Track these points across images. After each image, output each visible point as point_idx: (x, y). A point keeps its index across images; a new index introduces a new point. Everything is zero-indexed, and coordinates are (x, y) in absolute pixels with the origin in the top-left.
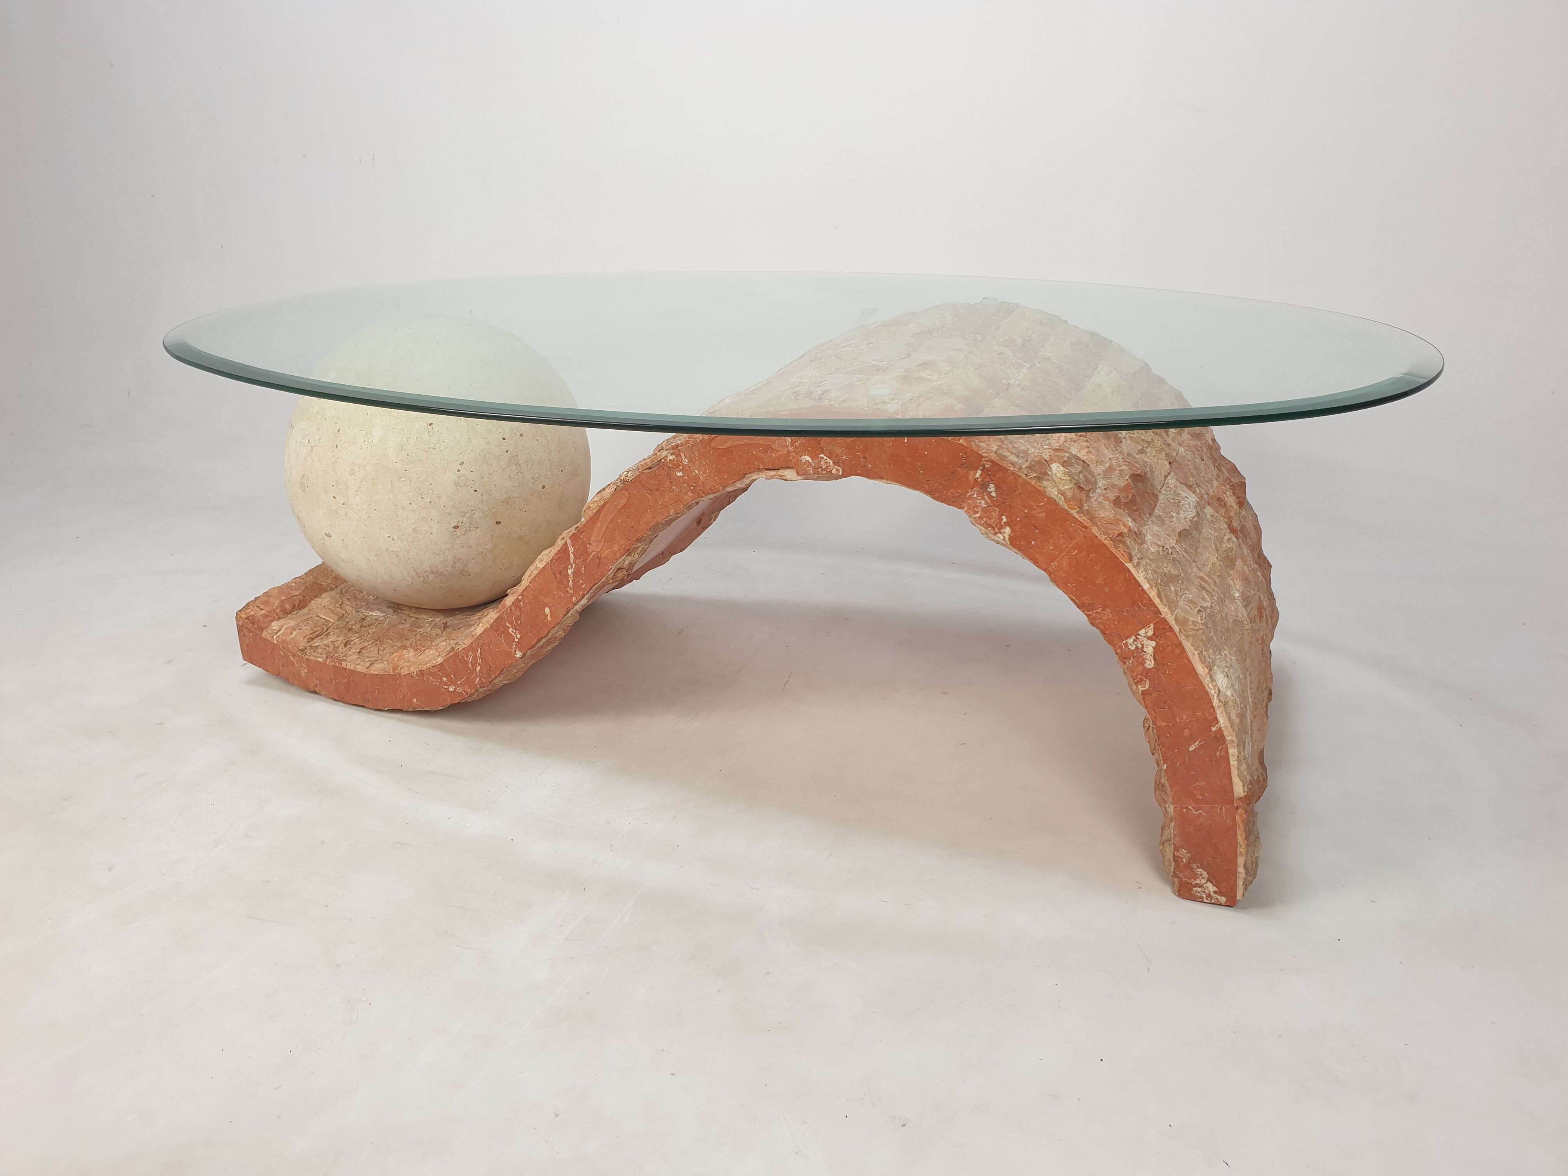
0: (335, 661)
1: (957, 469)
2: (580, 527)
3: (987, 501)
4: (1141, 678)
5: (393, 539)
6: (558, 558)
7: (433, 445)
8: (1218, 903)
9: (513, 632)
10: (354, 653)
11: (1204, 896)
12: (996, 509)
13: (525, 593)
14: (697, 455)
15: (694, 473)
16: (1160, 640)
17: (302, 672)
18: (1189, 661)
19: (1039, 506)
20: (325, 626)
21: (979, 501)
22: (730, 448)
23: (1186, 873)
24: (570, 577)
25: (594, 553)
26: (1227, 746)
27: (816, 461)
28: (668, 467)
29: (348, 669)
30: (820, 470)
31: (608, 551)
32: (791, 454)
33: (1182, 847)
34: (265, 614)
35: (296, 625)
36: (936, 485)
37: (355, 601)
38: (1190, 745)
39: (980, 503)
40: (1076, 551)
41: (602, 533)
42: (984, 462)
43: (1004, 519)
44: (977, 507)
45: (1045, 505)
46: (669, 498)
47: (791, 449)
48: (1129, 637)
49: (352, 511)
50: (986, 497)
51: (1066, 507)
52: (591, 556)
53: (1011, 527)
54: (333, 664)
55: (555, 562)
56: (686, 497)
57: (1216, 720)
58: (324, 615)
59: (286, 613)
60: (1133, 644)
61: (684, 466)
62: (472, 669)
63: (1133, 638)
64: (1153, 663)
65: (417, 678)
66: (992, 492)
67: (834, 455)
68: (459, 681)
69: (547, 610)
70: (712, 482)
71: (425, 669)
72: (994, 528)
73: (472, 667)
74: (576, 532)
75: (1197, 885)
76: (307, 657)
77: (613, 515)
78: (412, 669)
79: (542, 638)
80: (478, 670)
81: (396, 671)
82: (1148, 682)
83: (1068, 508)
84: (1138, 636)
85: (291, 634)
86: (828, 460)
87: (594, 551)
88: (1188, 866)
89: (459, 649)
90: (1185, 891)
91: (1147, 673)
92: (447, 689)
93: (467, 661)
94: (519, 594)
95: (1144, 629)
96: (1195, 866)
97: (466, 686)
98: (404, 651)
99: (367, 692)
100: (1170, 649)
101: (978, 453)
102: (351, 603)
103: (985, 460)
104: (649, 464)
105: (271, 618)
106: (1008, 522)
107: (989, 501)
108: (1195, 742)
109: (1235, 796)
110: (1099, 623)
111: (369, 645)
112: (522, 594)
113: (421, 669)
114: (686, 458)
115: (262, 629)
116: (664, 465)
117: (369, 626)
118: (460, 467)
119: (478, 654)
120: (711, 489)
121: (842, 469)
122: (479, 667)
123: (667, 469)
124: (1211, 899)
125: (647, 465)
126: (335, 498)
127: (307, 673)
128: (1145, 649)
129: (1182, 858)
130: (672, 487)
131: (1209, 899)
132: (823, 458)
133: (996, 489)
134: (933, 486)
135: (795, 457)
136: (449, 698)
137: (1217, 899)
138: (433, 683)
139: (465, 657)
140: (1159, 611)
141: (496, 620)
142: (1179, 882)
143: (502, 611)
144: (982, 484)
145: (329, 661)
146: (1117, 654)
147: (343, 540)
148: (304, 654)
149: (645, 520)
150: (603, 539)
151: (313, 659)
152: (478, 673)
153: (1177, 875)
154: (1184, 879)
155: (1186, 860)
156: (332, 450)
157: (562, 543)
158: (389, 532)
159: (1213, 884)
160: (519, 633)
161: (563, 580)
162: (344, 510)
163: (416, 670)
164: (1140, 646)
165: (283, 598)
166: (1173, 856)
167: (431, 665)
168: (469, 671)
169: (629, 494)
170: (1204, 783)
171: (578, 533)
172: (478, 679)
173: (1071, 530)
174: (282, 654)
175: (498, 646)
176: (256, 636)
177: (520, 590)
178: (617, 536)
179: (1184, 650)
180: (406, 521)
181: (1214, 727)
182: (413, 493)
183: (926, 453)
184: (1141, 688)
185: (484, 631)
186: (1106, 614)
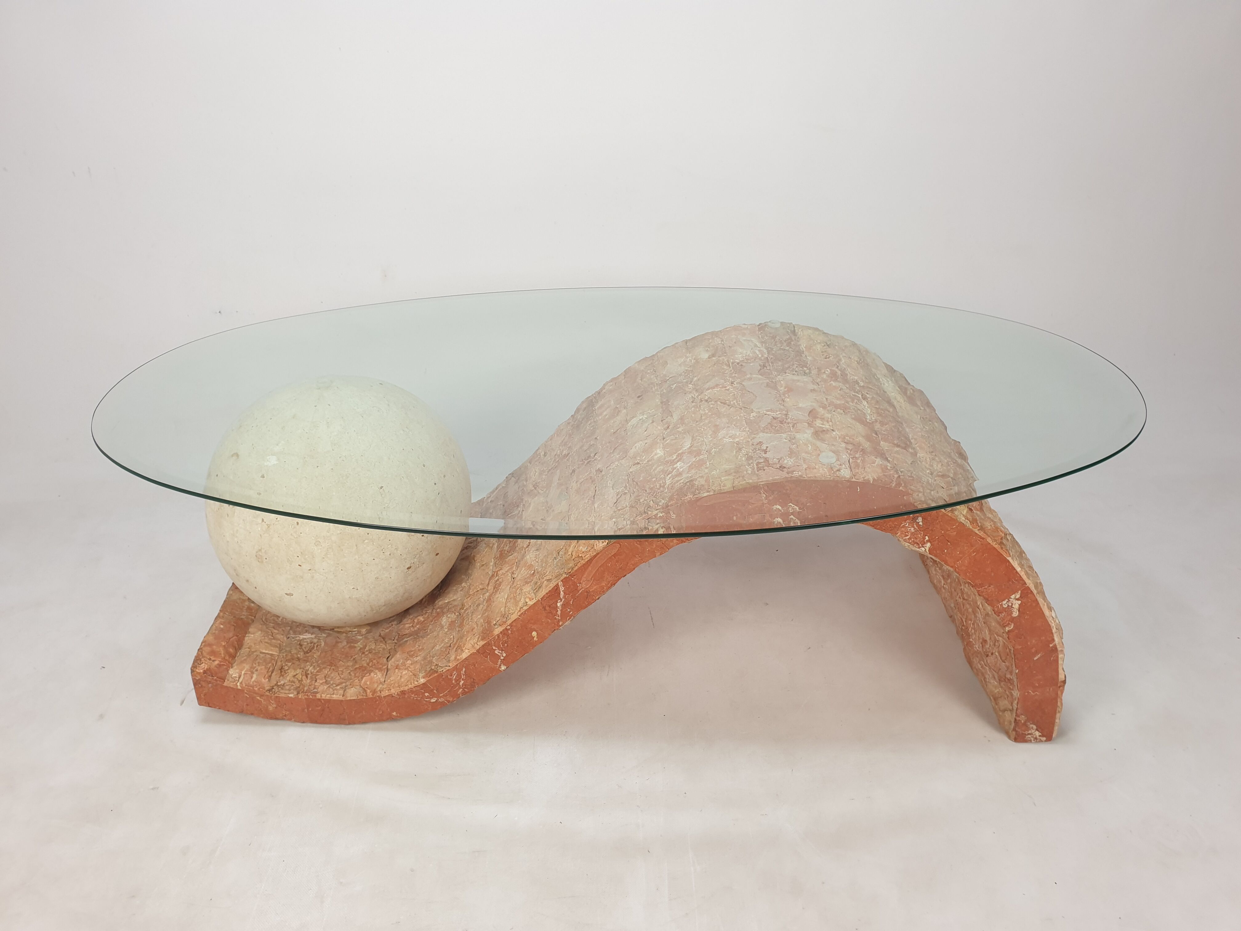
0: (309, 694)
2: (572, 572)
3: (915, 528)
4: (1008, 623)
5: (357, 589)
6: (549, 596)
8: (1041, 741)
9: (499, 652)
10: (322, 684)
11: (1032, 739)
12: (922, 532)
13: (514, 624)
14: (684, 511)
16: (1023, 600)
17: (270, 707)
18: (1041, 609)
19: (953, 528)
20: (273, 661)
21: (910, 529)
22: (714, 505)
23: (1022, 729)
24: (559, 608)
25: (583, 589)
26: (1058, 654)
27: (785, 509)
29: (323, 699)
30: (788, 513)
31: (596, 587)
32: (765, 505)
33: (1022, 715)
34: (218, 664)
35: (251, 668)
37: (280, 628)
38: (1035, 657)
39: (910, 530)
40: (975, 553)
41: (593, 574)
43: (927, 538)
44: (908, 532)
45: (957, 527)
47: (765, 502)
48: (1004, 600)
49: (318, 574)
50: (915, 525)
51: (971, 527)
52: (580, 592)
53: (931, 542)
54: (306, 697)
55: (545, 599)
57: (1053, 640)
58: (266, 650)
59: (233, 657)
60: (1006, 604)
61: (672, 519)
62: (455, 683)
63: (1007, 600)
64: (1018, 613)
65: (398, 697)
66: (919, 522)
67: (800, 503)
68: (442, 694)
69: (534, 634)
71: (407, 689)
72: (919, 545)
73: (456, 681)
74: (568, 576)
75: (1029, 734)
76: (276, 695)
78: (393, 691)
79: (527, 653)
80: (461, 684)
81: (375, 695)
82: (1013, 624)
83: (972, 528)
84: (1010, 599)
85: (252, 678)
86: (795, 507)
87: (583, 588)
88: (1025, 724)
89: (443, 671)
90: (1020, 739)
91: (1013, 619)
93: (450, 678)
94: (507, 625)
95: (1014, 595)
96: (1029, 724)
97: (448, 696)
98: (372, 674)
100: (1029, 604)
102: (278, 630)
105: (225, 667)
106: (929, 540)
107: (917, 528)
108: (1039, 654)
109: (1060, 680)
110: (985, 595)
111: (328, 672)
112: (511, 625)
113: (402, 690)
114: (674, 514)
115: (223, 679)
116: (654, 520)
117: (310, 651)
119: (463, 672)
121: (806, 511)
122: (463, 681)
126: (300, 566)
127: (276, 707)
128: (1013, 606)
129: (1021, 720)
131: (1036, 740)
132: (791, 506)
133: (922, 521)
135: (768, 507)
136: (430, 707)
137: (1040, 739)
138: (415, 699)
139: (449, 676)
140: (1025, 582)
141: (483, 646)
142: (1016, 734)
143: (489, 638)
144: (913, 518)
145: (302, 695)
146: (994, 611)
147: (306, 597)
148: (272, 693)
149: (633, 562)
150: (593, 579)
151: (283, 696)
152: (461, 686)
153: (1014, 730)
154: (1021, 732)
155: (1023, 721)
156: (293, 527)
157: (552, 585)
158: (354, 585)
159: (1039, 732)
160: (505, 653)
161: (552, 611)
162: (310, 574)
163: (397, 691)
164: (1010, 605)
165: (223, 644)
166: (1014, 720)
167: (413, 685)
168: (452, 685)
169: (620, 546)
170: (1041, 677)
171: (570, 576)
172: (461, 690)
173: (972, 541)
174: (246, 696)
175: (484, 664)
176: (216, 686)
177: (509, 622)
178: (606, 576)
179: (1038, 603)
180: (370, 573)
181: (1051, 644)
182: (375, 550)
183: (874, 497)
184: (1007, 629)
185: (470, 655)
186: (989, 590)
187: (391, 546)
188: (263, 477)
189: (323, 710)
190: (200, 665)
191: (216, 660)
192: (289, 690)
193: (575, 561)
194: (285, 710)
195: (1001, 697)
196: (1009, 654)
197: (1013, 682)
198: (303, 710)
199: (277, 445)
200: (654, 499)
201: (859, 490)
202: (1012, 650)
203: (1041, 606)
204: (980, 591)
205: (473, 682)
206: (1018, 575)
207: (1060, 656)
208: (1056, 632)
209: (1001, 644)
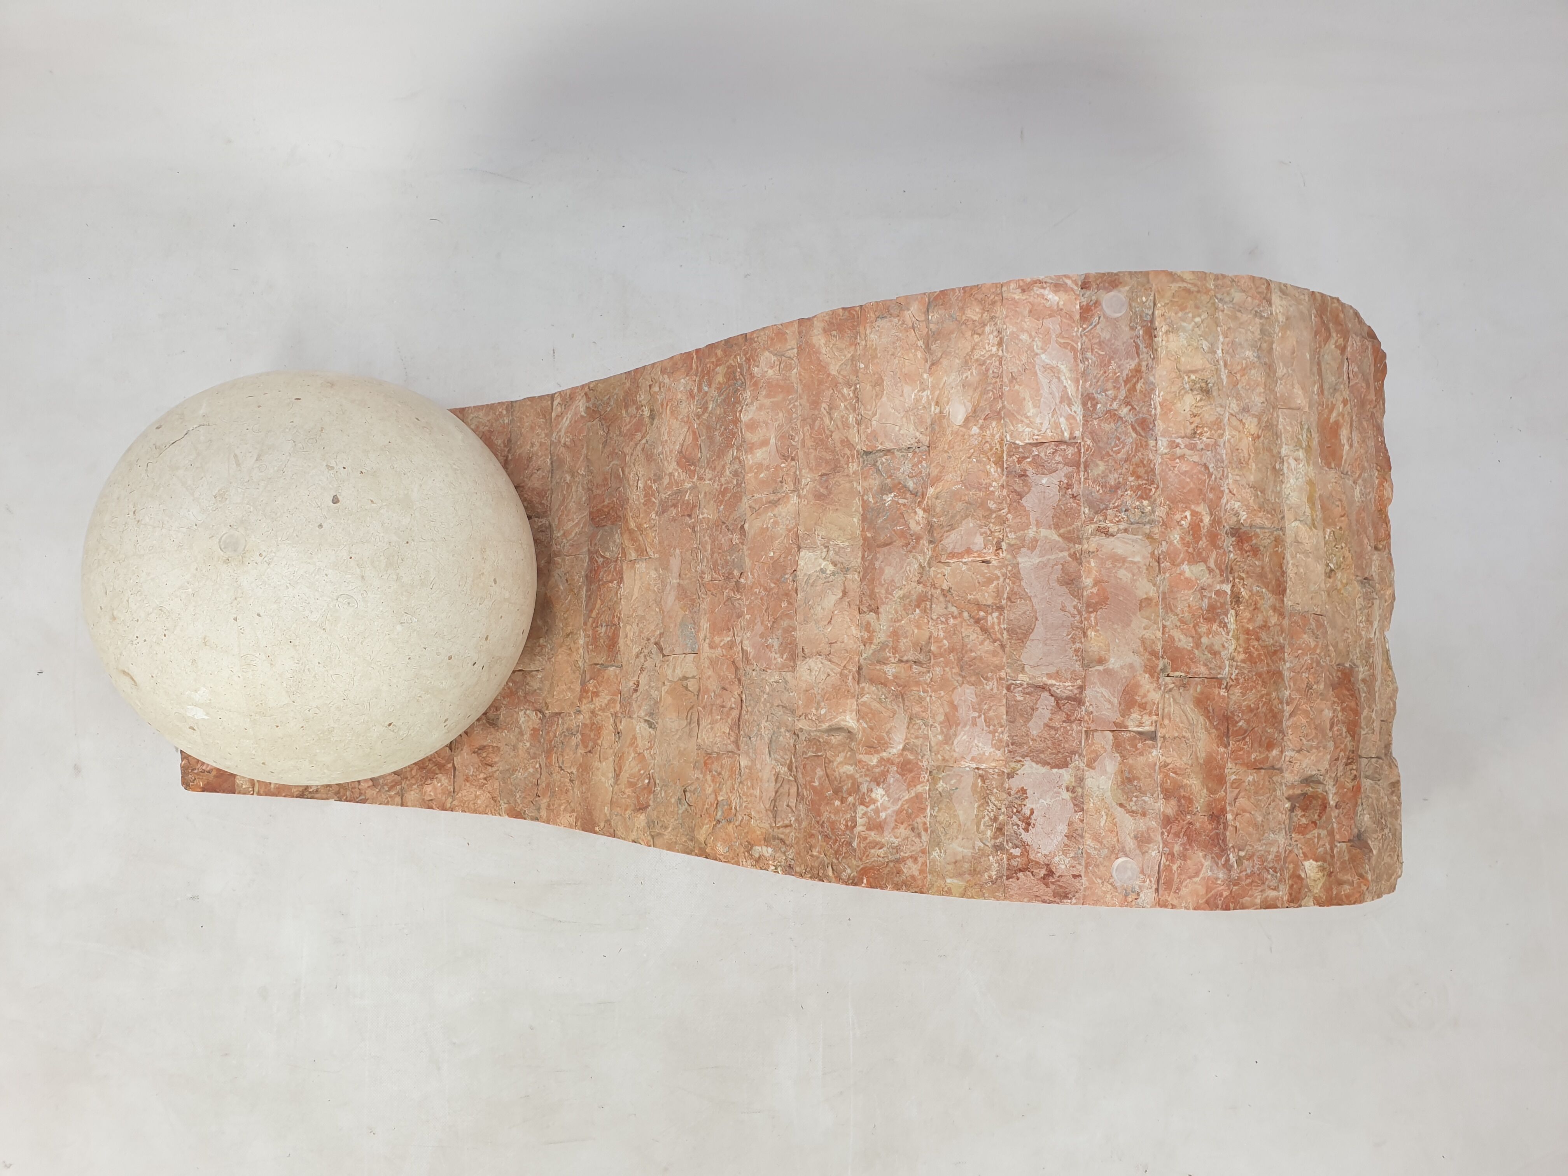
200: (834, 861)
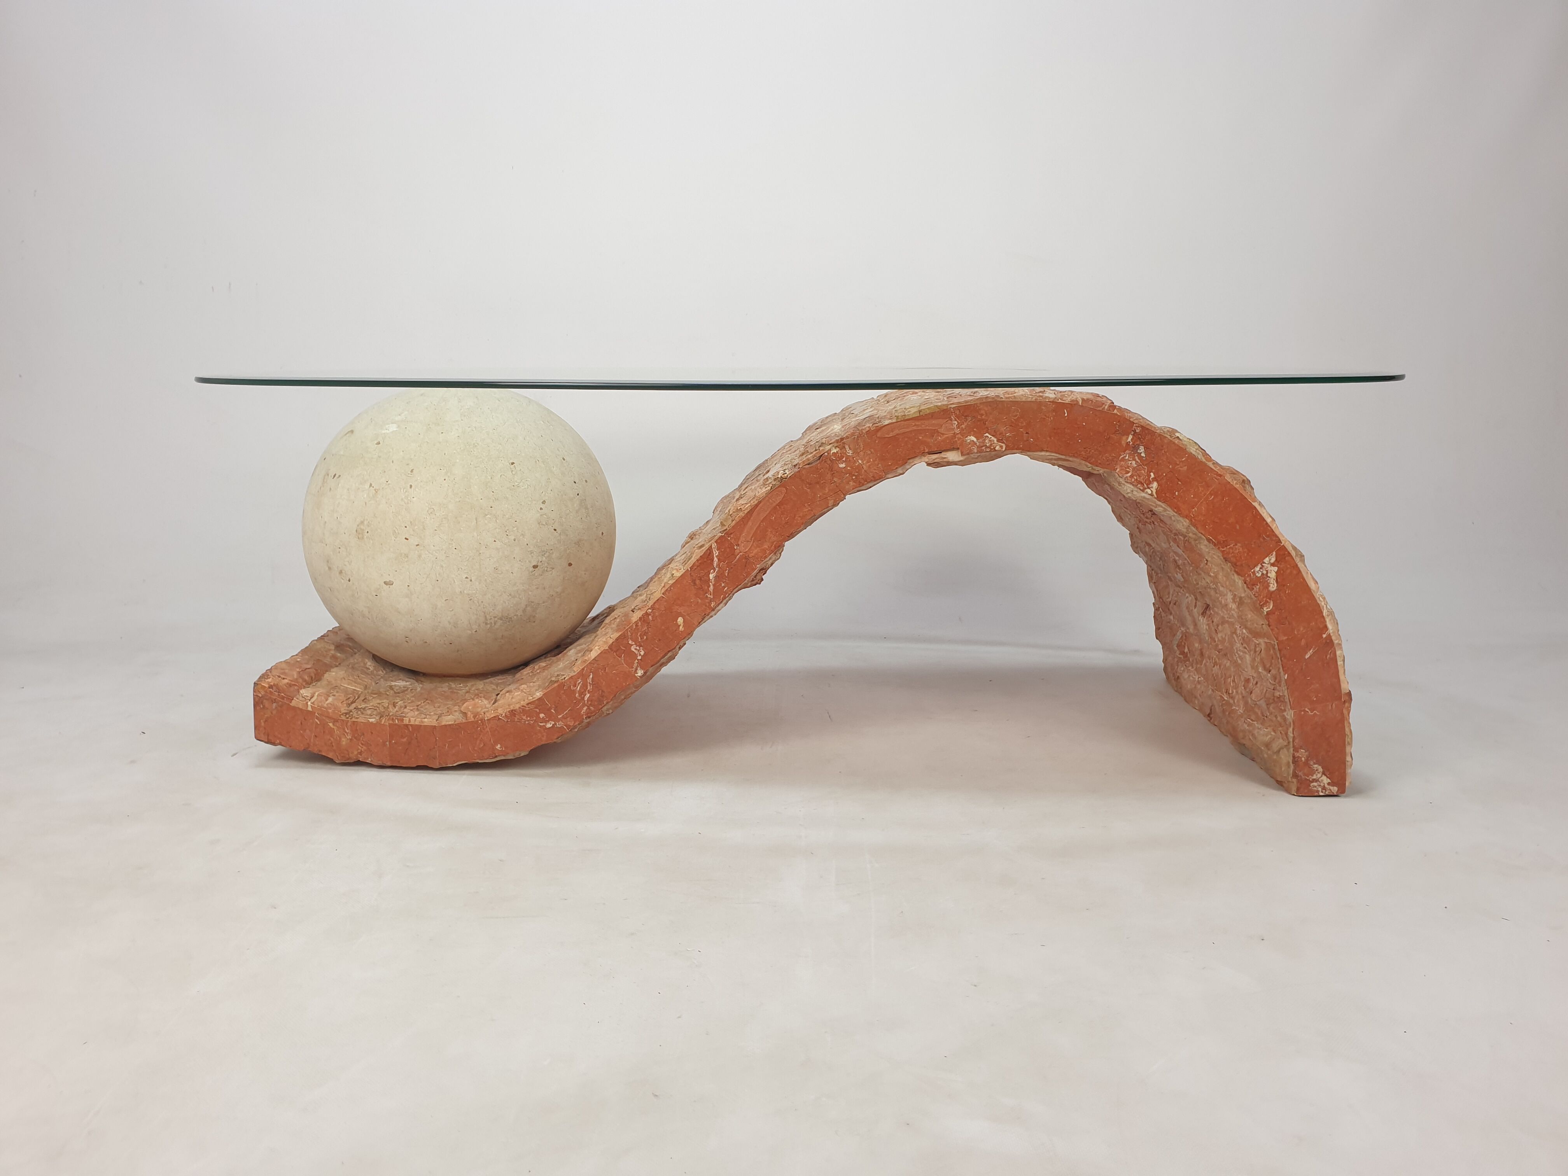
0: (392, 719)
1: (1112, 435)
2: (728, 529)
3: (1137, 462)
4: (1266, 600)
5: (471, 580)
6: (700, 563)
7: (516, 484)
8: (1331, 794)
9: (636, 649)
10: (411, 710)
11: (1320, 789)
12: (1146, 467)
13: (657, 606)
14: (862, 446)
15: (858, 463)
16: (1281, 564)
17: (343, 739)
18: (1304, 579)
19: (1183, 461)
21: (1131, 462)
22: (897, 436)
23: (1306, 771)
24: (711, 582)
26: (1335, 649)
27: (981, 440)
28: (830, 460)
29: (411, 725)
30: (984, 448)
31: (756, 550)
32: (957, 436)
33: (1301, 748)
34: (288, 683)
35: (326, 692)
36: (1093, 451)
38: (1307, 653)
40: (1213, 497)
41: (753, 531)
42: (1136, 428)
43: (1152, 475)
44: (1128, 467)
45: (1187, 459)
46: (829, 490)
47: (957, 431)
48: (1256, 566)
49: (427, 552)
50: (1136, 457)
51: (1204, 460)
52: (738, 557)
53: (1157, 482)
54: (391, 722)
55: (695, 569)
56: (847, 487)
57: (1326, 628)
58: (348, 685)
59: (308, 683)
60: (1259, 572)
61: (848, 457)
62: (579, 698)
63: (1260, 566)
64: (1276, 585)
65: (506, 721)
66: (1141, 453)
67: (998, 433)
68: (560, 715)
69: (680, 620)
70: (875, 470)
72: (1144, 485)
73: (580, 695)
74: (723, 535)
75: (1313, 781)
76: (354, 719)
77: (768, 512)
78: (500, 711)
79: (669, 651)
80: (586, 699)
81: (477, 717)
82: (1272, 603)
83: (1205, 461)
84: (1263, 564)
85: (327, 700)
86: (993, 438)
87: (741, 552)
88: (1306, 763)
89: (565, 678)
90: (1304, 790)
91: (1271, 595)
92: (544, 726)
93: (573, 690)
94: (648, 608)
95: (1268, 558)
96: (1312, 763)
97: (568, 719)
98: (476, 700)
99: (434, 748)
100: (1288, 571)
101: (1130, 421)
102: (366, 676)
103: (1136, 426)
104: (811, 458)
105: (296, 687)
106: (1155, 478)
107: (1139, 461)
108: (1310, 650)
109: (1343, 693)
110: (1232, 557)
111: (421, 704)
112: (652, 608)
113: (512, 709)
114: (851, 450)
115: (291, 699)
116: (827, 458)
117: (402, 692)
118: (542, 506)
119: (590, 680)
120: (873, 477)
121: (1006, 445)
122: (589, 695)
123: (829, 462)
124: (1326, 791)
125: (809, 460)
126: (407, 539)
127: (351, 740)
128: (1269, 575)
129: (1301, 758)
130: (833, 478)
131: (1324, 791)
132: (988, 437)
133: (1145, 450)
134: (1089, 453)
135: (961, 438)
136: (545, 737)
137: (1330, 790)
138: (527, 722)
139: (572, 686)
140: (1279, 539)
141: (617, 640)
142: (1298, 781)
143: (625, 628)
144: (1133, 447)
145: (386, 719)
146: (1245, 583)
147: (408, 586)
148: (350, 716)
149: (801, 514)
150: (753, 538)
151: (363, 721)
152: (586, 702)
153: (1295, 775)
154: (1303, 777)
155: (1303, 759)
156: (405, 491)
157: (704, 549)
158: (468, 573)
159: (1327, 777)
160: (643, 649)
161: (703, 586)
162: (417, 552)
163: (505, 711)
164: (1265, 572)
165: (298, 670)
166: (1292, 758)
167: (527, 701)
168: (575, 701)
169: (786, 490)
170: (1318, 685)
171: (726, 535)
172: (585, 708)
173: (1208, 479)
174: (316, 722)
175: (617, 668)
176: (281, 706)
177: (651, 603)
178: (769, 534)
179: (1300, 570)
180: (488, 559)
181: (1325, 634)
182: (498, 530)
183: (1084, 424)
184: (1266, 610)
185: (600, 653)
186: (1236, 549)
187: (517, 529)
188: (379, 443)
189: (410, 743)
190: (267, 679)
191: (286, 679)
192: (371, 715)
193: (732, 517)
194: (362, 744)
195: (1274, 739)
196: (1274, 656)
197: (1284, 699)
198: (384, 744)
199: (400, 415)
201: (1066, 415)
202: (1276, 644)
203: (1305, 575)
204: (1225, 552)
205: (603, 696)
206: (1269, 528)
207: (1338, 653)
208: (1328, 616)
209: (1263, 649)
